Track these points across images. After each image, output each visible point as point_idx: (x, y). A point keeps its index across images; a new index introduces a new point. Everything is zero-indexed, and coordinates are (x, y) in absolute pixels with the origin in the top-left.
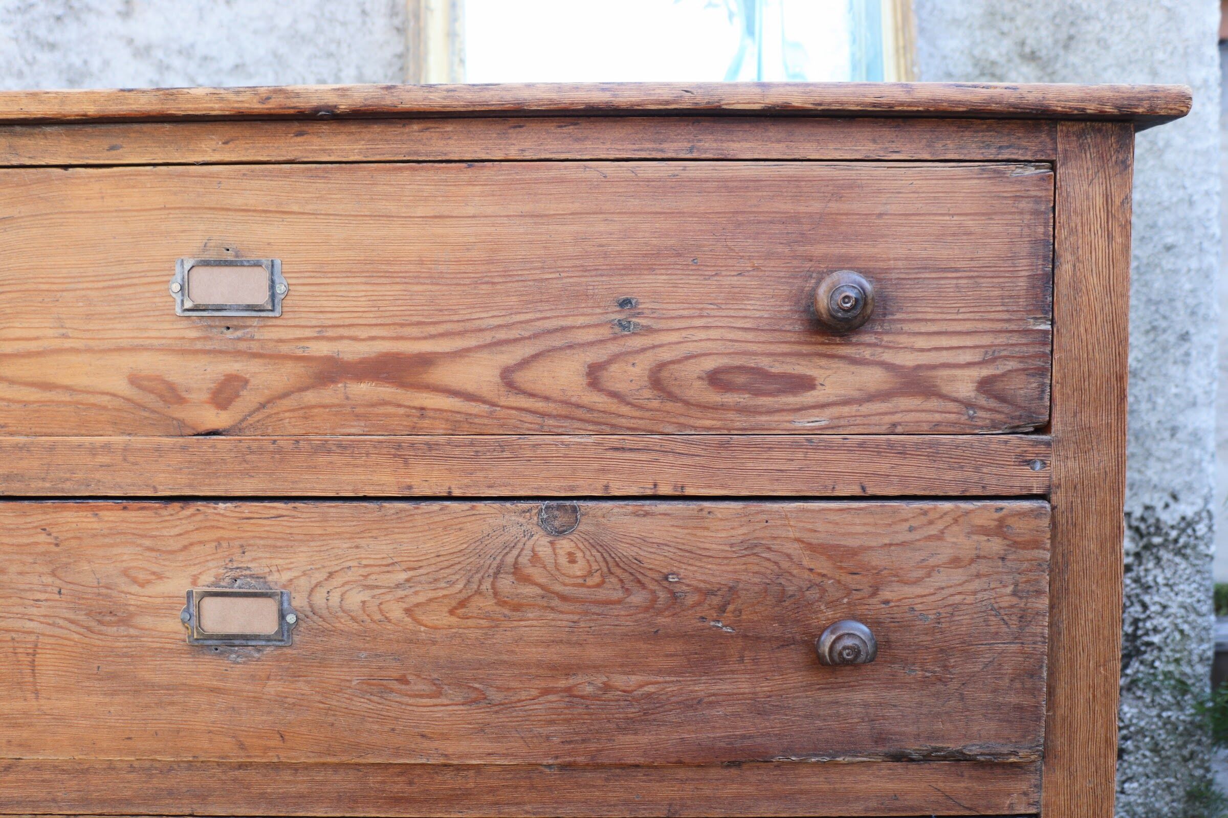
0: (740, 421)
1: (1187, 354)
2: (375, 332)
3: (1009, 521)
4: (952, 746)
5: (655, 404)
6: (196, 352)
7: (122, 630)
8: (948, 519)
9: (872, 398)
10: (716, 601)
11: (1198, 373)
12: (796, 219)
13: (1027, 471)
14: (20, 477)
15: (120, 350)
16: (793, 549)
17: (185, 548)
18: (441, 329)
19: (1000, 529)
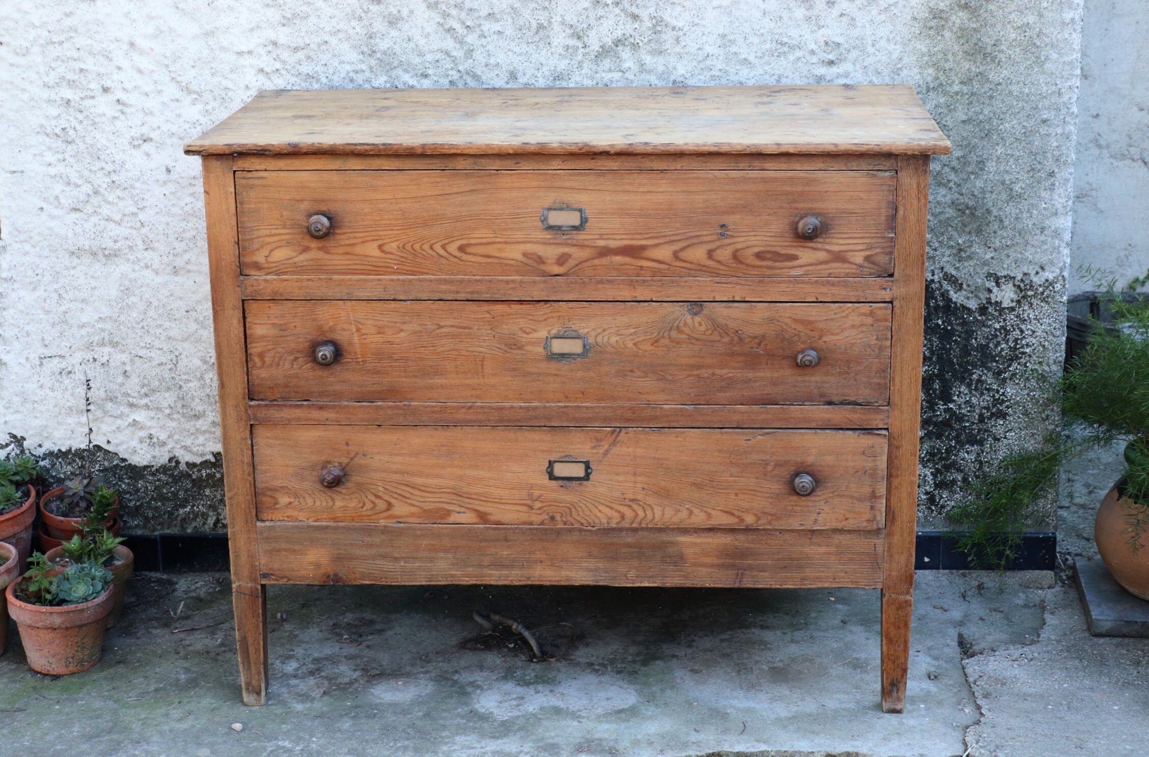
0: (768, 272)
1: (1053, 185)
2: (623, 237)
3: (875, 311)
4: (852, 399)
5: (734, 265)
6: (550, 244)
7: (519, 351)
8: (850, 310)
9: (821, 263)
10: (757, 341)
11: (1059, 195)
12: (792, 193)
13: (883, 292)
14: (478, 293)
15: (519, 243)
16: (788, 321)
17: (546, 319)
18: (649, 235)
19: (871, 314)
